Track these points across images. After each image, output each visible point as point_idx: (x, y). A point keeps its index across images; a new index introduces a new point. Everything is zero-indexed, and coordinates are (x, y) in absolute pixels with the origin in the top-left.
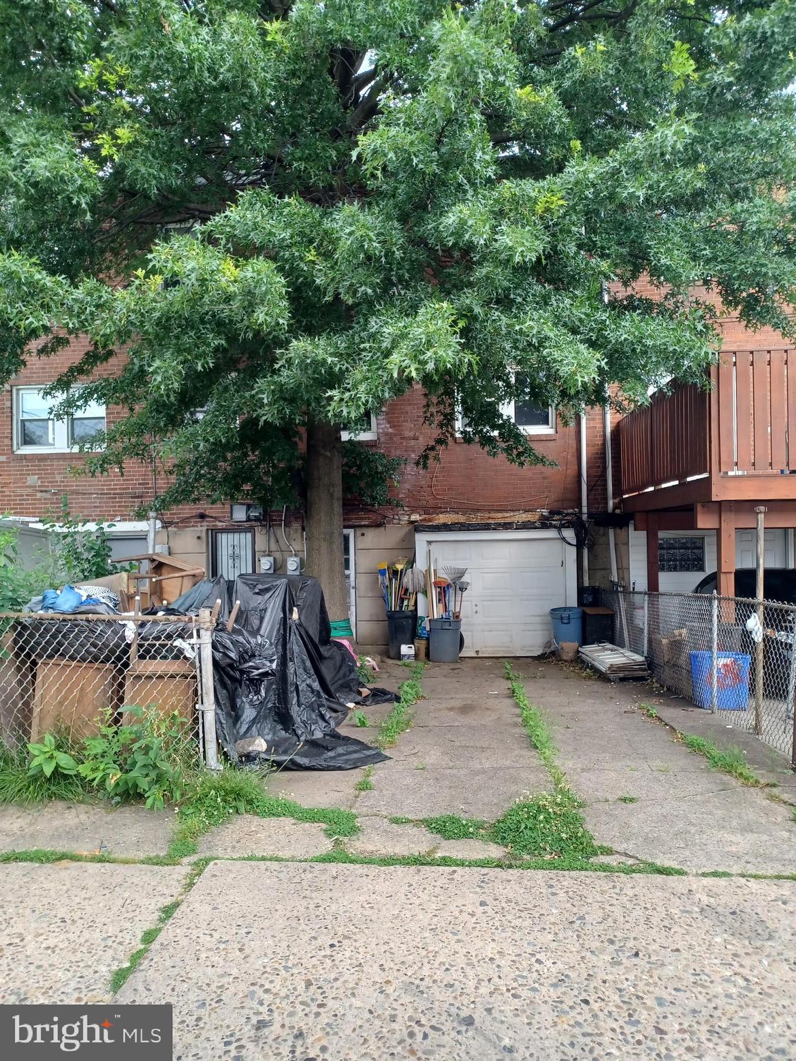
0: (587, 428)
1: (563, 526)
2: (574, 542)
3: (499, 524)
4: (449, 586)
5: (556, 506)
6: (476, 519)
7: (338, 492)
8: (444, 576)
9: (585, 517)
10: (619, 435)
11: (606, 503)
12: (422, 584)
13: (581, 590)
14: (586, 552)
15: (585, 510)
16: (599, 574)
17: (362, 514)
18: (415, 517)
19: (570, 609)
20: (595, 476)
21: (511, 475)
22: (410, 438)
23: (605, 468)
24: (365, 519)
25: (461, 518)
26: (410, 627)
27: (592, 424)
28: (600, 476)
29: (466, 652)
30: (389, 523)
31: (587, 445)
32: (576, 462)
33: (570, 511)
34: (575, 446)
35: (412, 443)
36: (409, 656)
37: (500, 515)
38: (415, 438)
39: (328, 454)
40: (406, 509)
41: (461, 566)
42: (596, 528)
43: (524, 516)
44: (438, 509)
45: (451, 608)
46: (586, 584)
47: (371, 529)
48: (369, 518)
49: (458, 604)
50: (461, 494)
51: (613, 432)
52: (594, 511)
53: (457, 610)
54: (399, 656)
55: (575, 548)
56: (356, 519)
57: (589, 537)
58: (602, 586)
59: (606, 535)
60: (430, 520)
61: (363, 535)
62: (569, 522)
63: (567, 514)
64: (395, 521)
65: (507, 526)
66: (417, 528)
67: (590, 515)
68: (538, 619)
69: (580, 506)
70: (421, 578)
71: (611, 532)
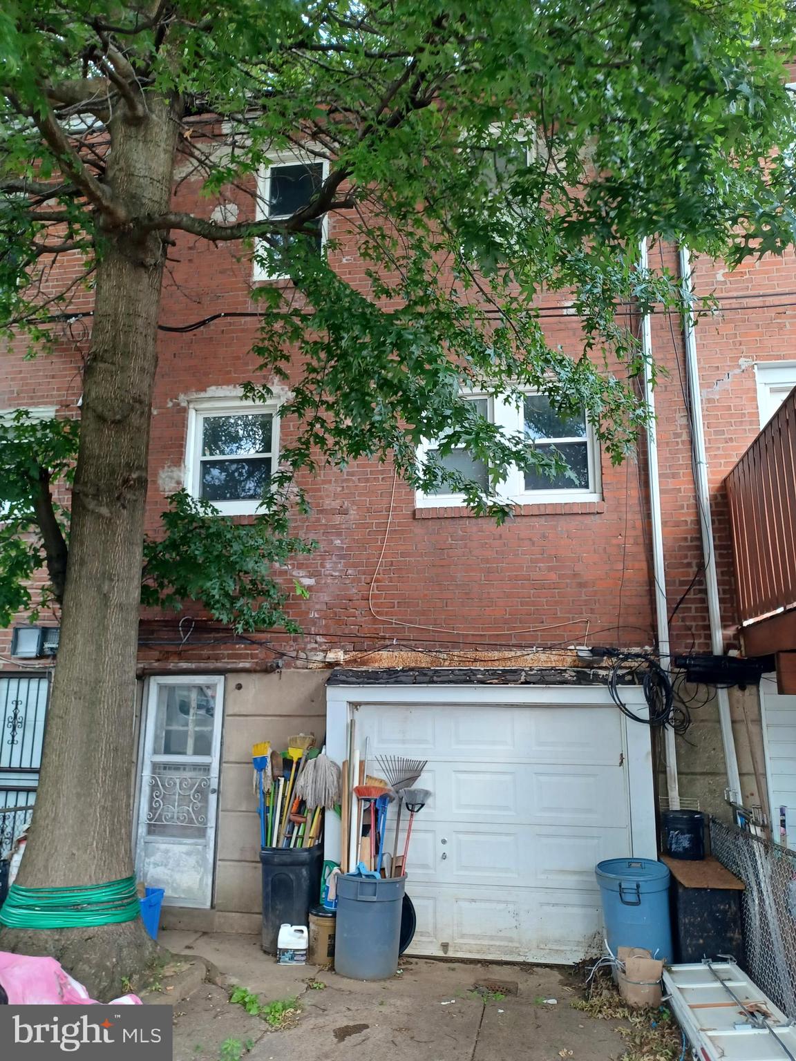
0: (662, 492)
1: (621, 680)
2: (645, 714)
3: (494, 673)
4: (385, 799)
5: (604, 641)
6: (448, 661)
7: (129, 591)
8: (380, 775)
9: (665, 663)
10: (727, 505)
11: (709, 637)
12: (333, 791)
13: (664, 821)
14: (670, 734)
15: (665, 648)
16: (701, 785)
17: (240, 648)
18: (337, 655)
19: (643, 862)
20: (682, 583)
21: (516, 578)
22: (333, 512)
23: (702, 567)
24: (245, 657)
25: (423, 660)
26: (305, 884)
27: (671, 484)
28: (693, 583)
29: (420, 945)
30: (288, 666)
31: (664, 524)
32: (643, 557)
33: (636, 650)
34: (639, 524)
35: (338, 519)
36: (294, 954)
37: (496, 655)
38: (343, 512)
39: (104, 511)
40: (319, 639)
41: (415, 756)
42: (691, 686)
43: (543, 657)
44: (378, 642)
45: (387, 847)
46: (675, 805)
47: (255, 677)
48: (253, 656)
49: (403, 836)
50: (423, 613)
51: (713, 498)
52: (683, 651)
53: (400, 853)
54: (274, 952)
55: (647, 728)
56: (230, 657)
57: (675, 704)
58: (710, 811)
59: (712, 700)
60: (364, 663)
61: (239, 687)
62: (632, 672)
63: (628, 657)
64: (299, 663)
65: (506, 677)
66: (336, 675)
67: (677, 660)
68: (571, 881)
69: (655, 638)
70: (332, 778)
71: (722, 695)
